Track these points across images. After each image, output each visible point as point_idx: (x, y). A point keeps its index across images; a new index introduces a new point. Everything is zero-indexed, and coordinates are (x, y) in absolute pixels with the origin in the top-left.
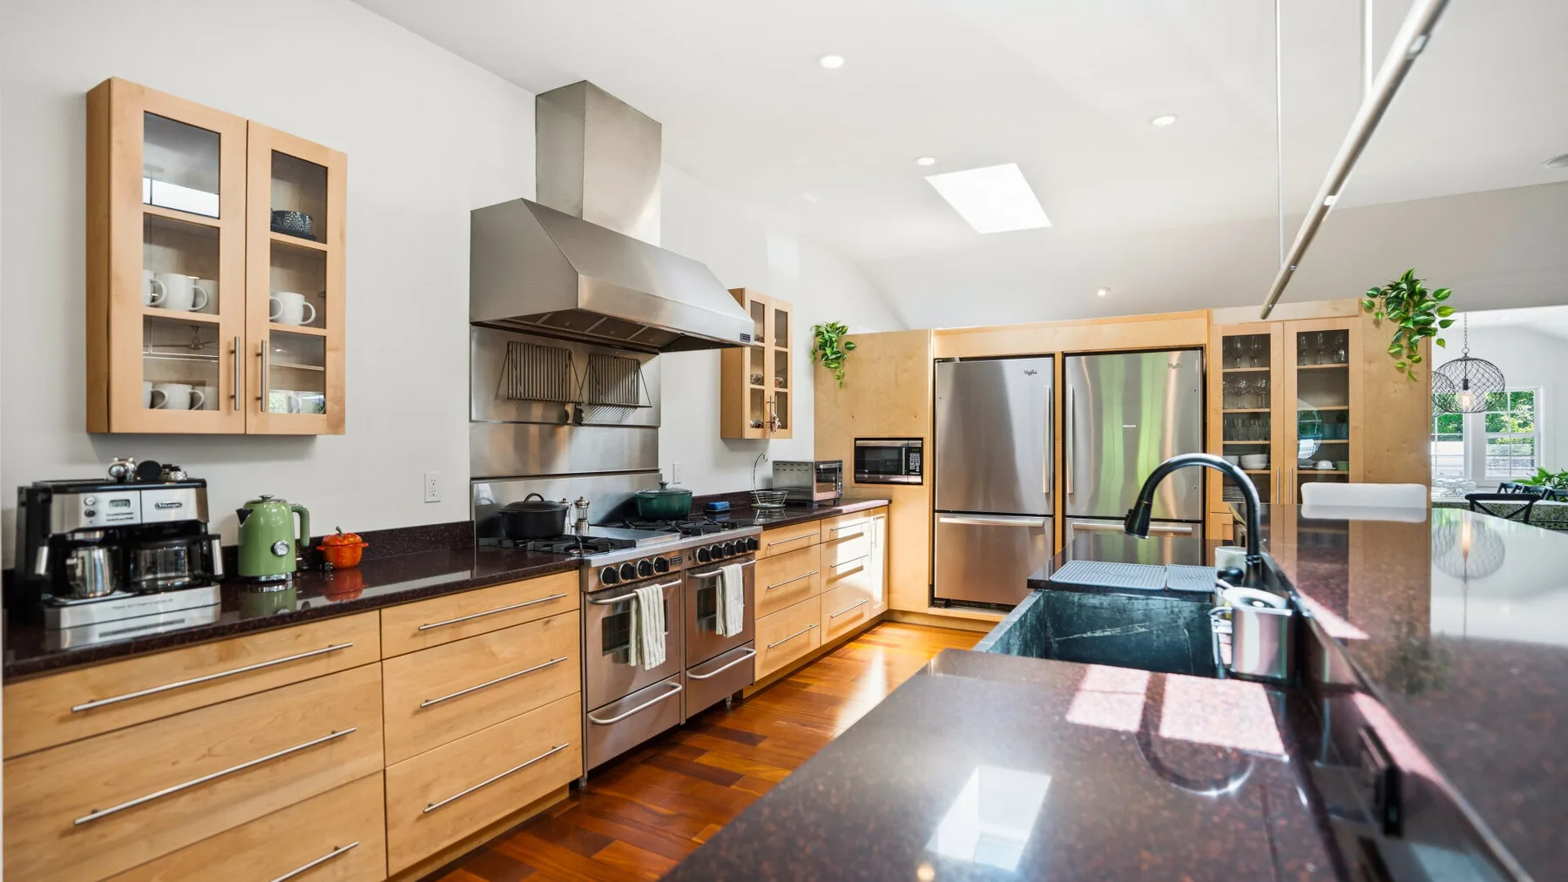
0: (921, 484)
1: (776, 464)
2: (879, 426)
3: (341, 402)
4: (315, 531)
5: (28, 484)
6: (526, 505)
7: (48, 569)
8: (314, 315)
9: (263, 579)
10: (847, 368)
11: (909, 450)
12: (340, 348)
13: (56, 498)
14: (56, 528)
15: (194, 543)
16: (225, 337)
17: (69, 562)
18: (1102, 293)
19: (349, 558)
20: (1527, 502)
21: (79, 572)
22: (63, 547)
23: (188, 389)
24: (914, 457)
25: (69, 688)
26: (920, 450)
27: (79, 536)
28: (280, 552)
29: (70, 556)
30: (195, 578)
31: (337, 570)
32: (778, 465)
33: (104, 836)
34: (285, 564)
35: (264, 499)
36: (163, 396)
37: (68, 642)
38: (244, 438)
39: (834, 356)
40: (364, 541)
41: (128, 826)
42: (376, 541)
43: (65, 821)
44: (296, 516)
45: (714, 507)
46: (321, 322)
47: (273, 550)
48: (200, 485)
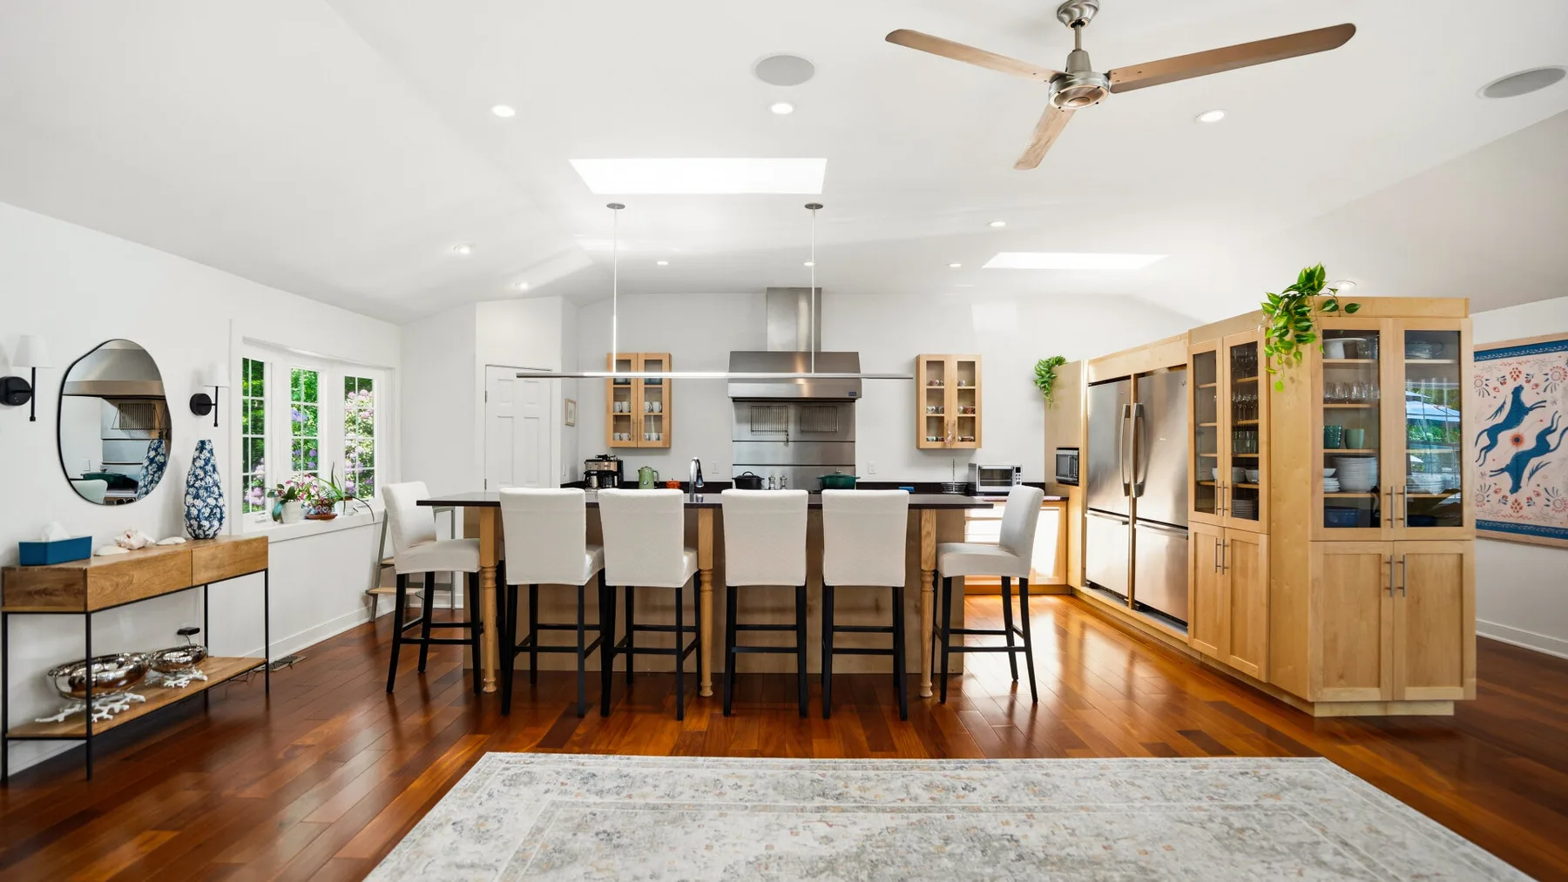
0: (1078, 485)
6: (743, 476)
10: (1056, 392)
11: (1072, 458)
24: (1075, 463)
26: (1078, 458)
29: (589, 477)
32: (970, 466)
35: (646, 467)
38: (638, 448)
39: (1043, 385)
44: (655, 473)
48: (619, 461)
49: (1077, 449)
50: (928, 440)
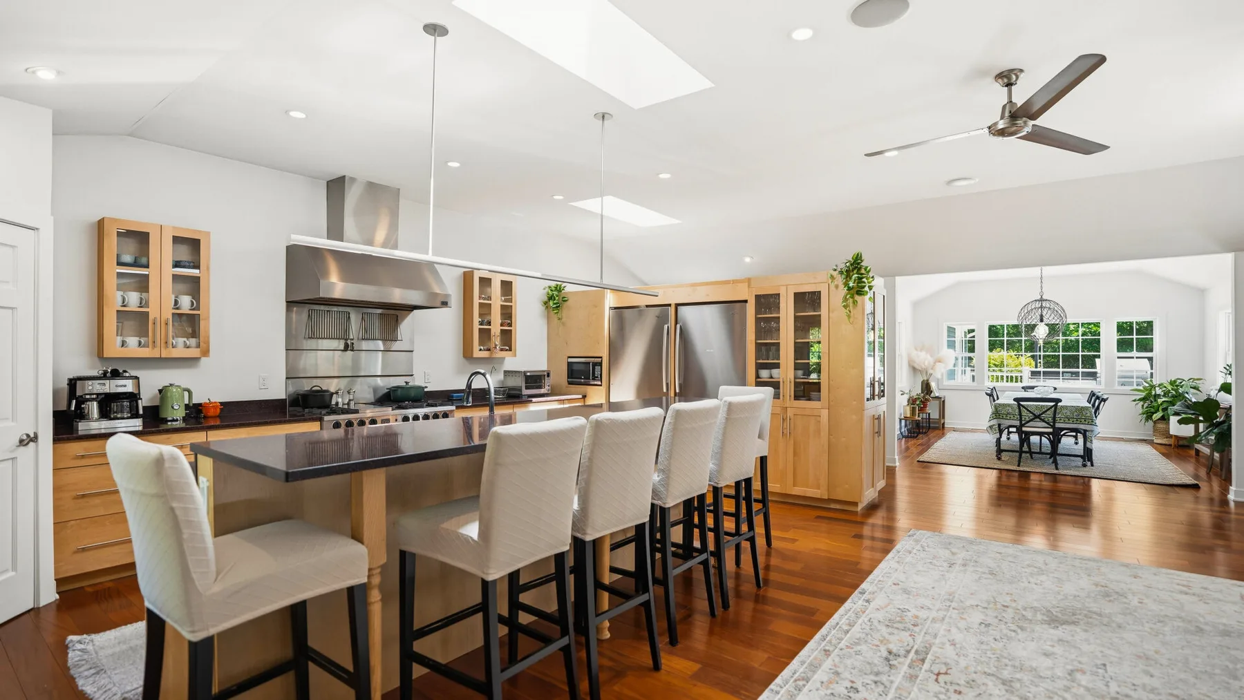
0: (601, 385)
1: (505, 372)
2: (580, 349)
3: (208, 343)
4: (195, 401)
5: (71, 377)
6: (311, 391)
7: (75, 408)
8: (195, 305)
9: (170, 419)
10: (564, 313)
11: (595, 364)
12: (208, 318)
13: (78, 382)
14: (79, 393)
15: (132, 401)
16: (151, 317)
17: (83, 406)
18: (748, 260)
19: (211, 413)
20: (1052, 404)
21: (86, 411)
22: (81, 401)
23: (137, 339)
24: (598, 368)
25: (76, 448)
26: (600, 364)
27: (88, 397)
28: (175, 407)
29: (84, 404)
30: (132, 415)
31: (205, 417)
32: (507, 373)
33: (88, 502)
34: (180, 413)
35: (171, 385)
36: (126, 342)
37: (80, 433)
38: (161, 359)
39: (555, 306)
40: (221, 405)
41: (97, 501)
42: (226, 405)
43: (74, 494)
44: (186, 394)
45: (453, 397)
46: (198, 308)
47: (173, 407)
48: (137, 378)
49: (601, 357)
50: (481, 350)
